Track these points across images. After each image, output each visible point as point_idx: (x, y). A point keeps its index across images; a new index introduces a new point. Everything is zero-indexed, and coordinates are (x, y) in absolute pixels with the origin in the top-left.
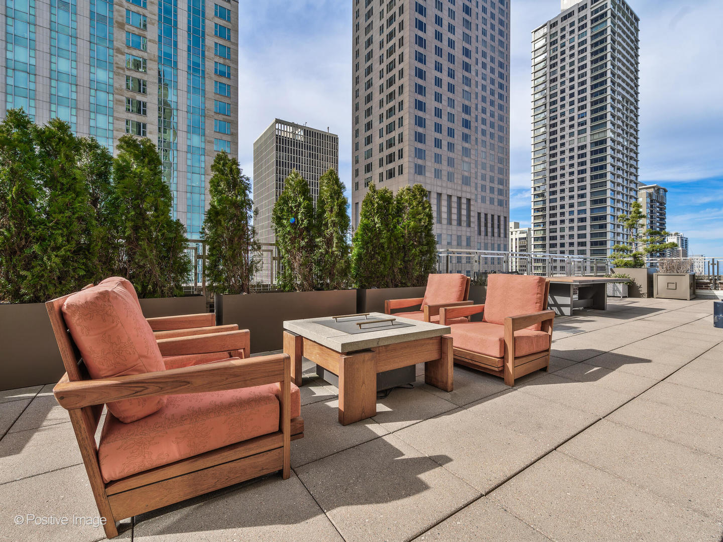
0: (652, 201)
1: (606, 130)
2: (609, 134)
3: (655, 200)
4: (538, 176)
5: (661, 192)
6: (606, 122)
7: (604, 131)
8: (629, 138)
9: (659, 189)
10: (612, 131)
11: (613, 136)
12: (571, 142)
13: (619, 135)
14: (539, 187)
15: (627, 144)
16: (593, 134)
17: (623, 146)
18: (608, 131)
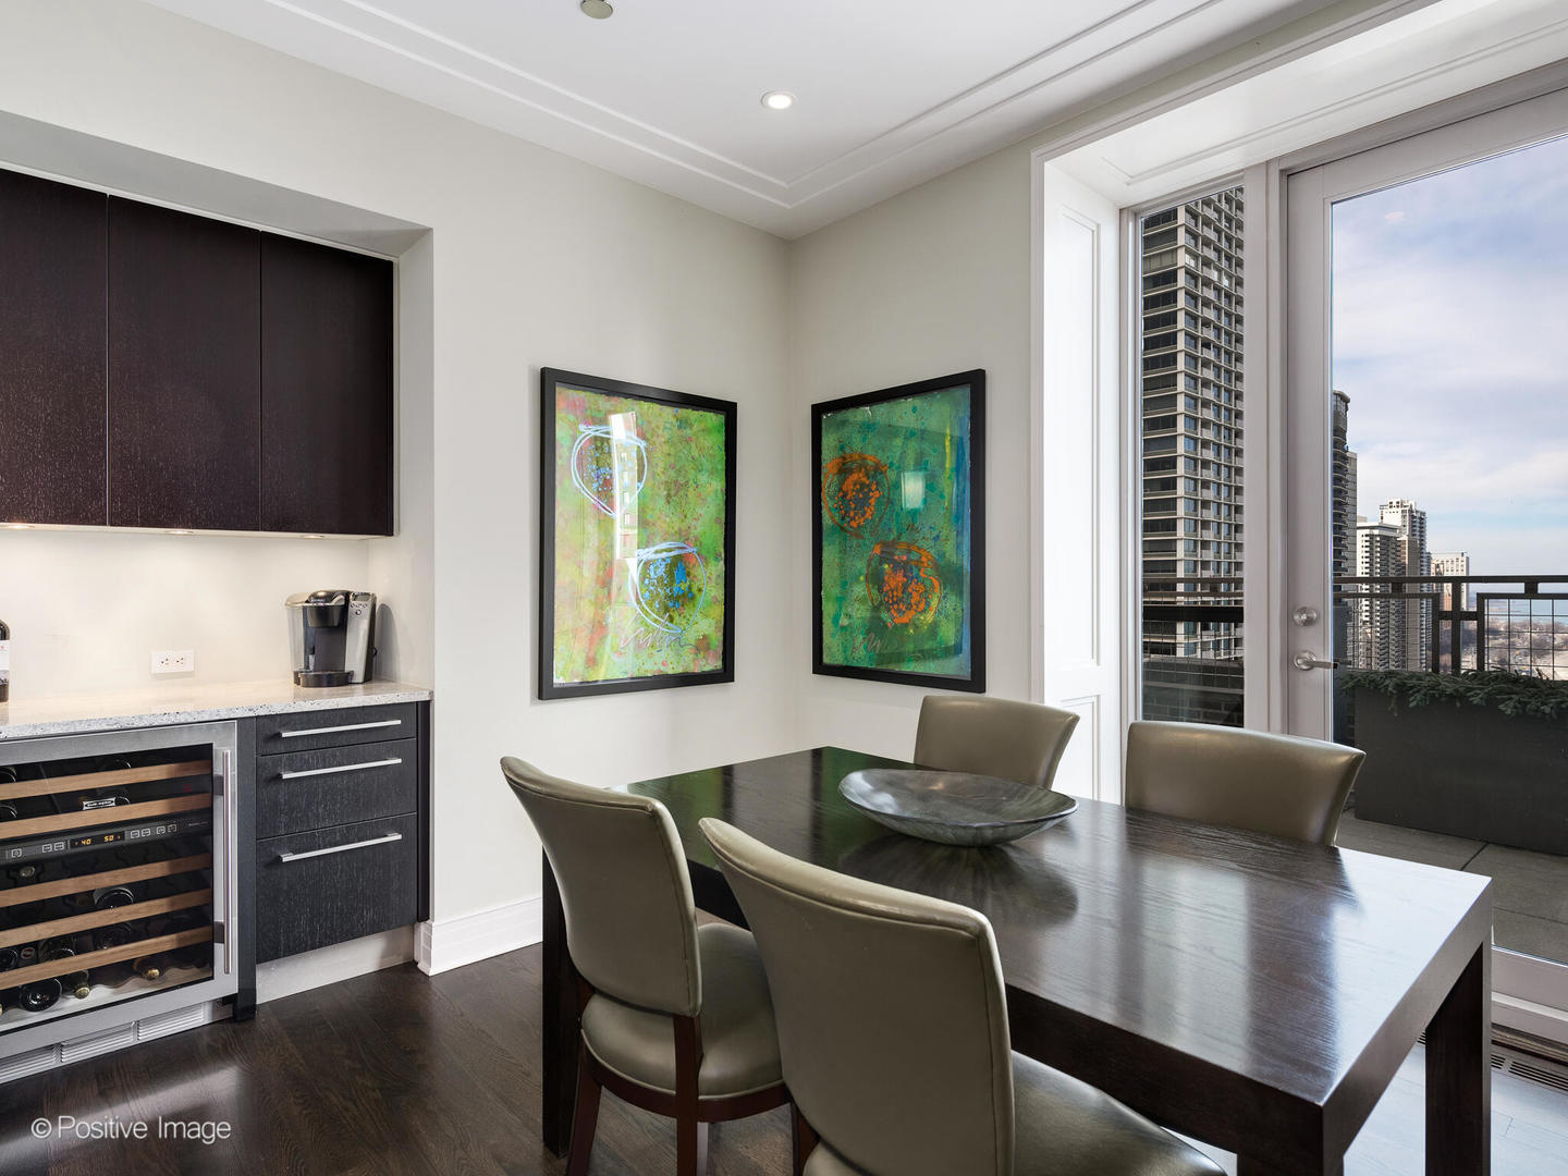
1: (1176, 249)
2: (1184, 259)
6: (1176, 229)
7: (1172, 250)
8: (1233, 273)
10: (1190, 252)
11: (1192, 263)
13: (1207, 263)
15: (1230, 284)
16: (1149, 257)
17: (1218, 289)
18: (1179, 250)
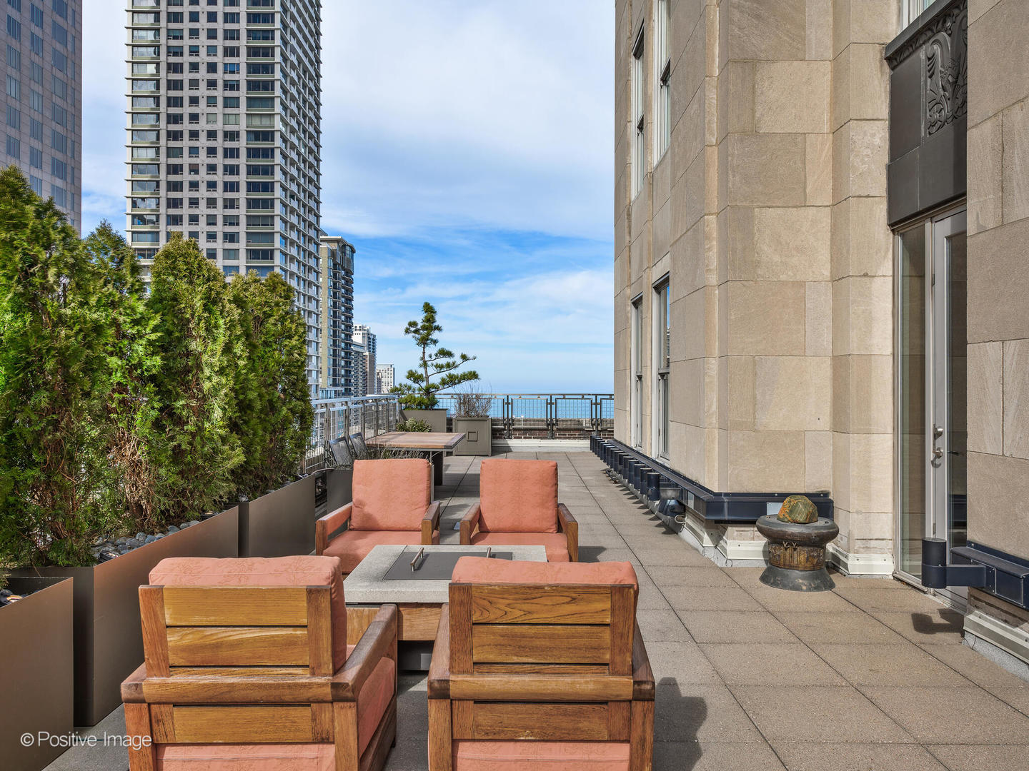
0: (335, 265)
1: (273, 114)
3: (339, 264)
4: (141, 172)
5: (348, 250)
6: (273, 98)
7: (270, 115)
9: (344, 246)
10: (282, 120)
11: (284, 129)
12: (211, 118)
13: (292, 131)
14: (143, 199)
16: (252, 115)
17: (299, 154)
18: (276, 116)
